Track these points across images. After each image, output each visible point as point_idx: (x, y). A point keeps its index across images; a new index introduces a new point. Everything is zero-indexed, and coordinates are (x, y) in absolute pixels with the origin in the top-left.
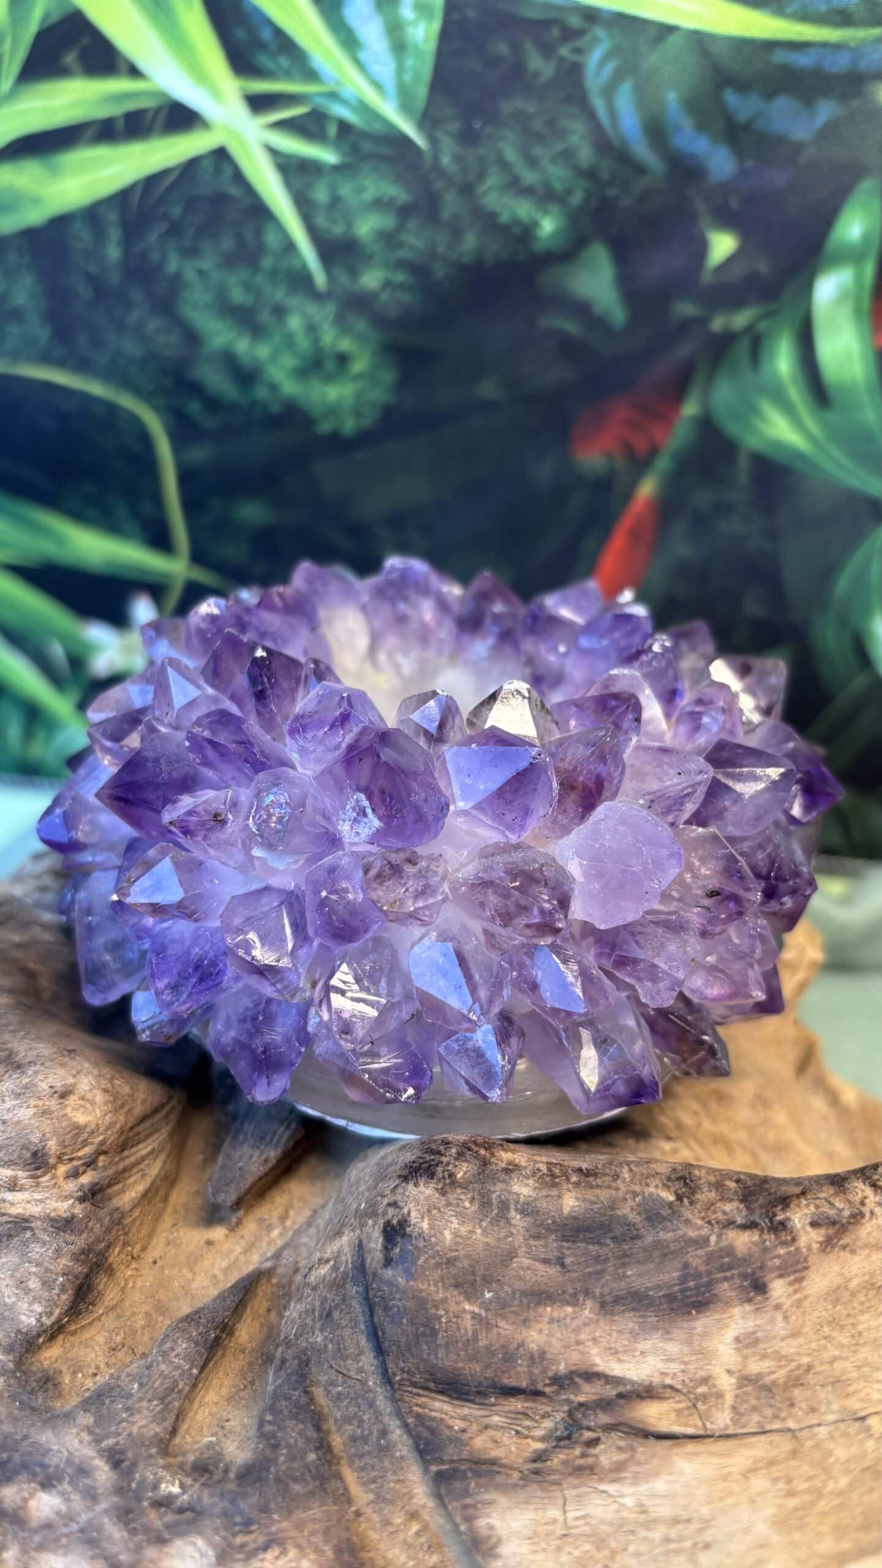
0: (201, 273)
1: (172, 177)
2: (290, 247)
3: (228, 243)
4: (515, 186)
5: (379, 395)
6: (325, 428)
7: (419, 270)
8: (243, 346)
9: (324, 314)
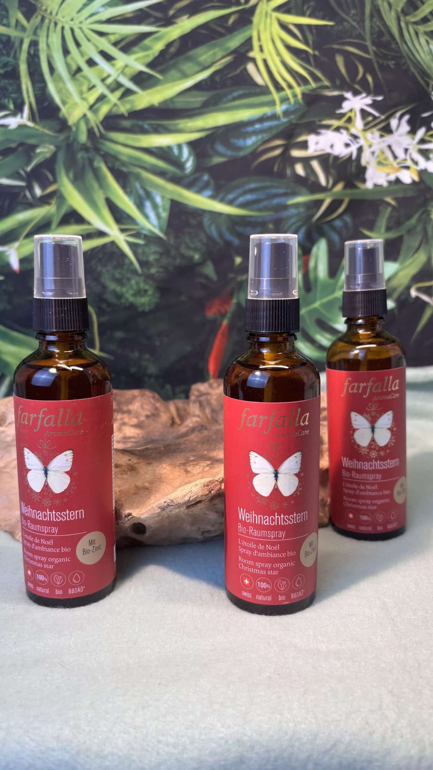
0: (107, 271)
1: (99, 248)
2: (131, 263)
3: (115, 263)
4: (189, 248)
5: (155, 300)
6: (140, 309)
7: (165, 268)
8: (118, 289)
9: (141, 280)
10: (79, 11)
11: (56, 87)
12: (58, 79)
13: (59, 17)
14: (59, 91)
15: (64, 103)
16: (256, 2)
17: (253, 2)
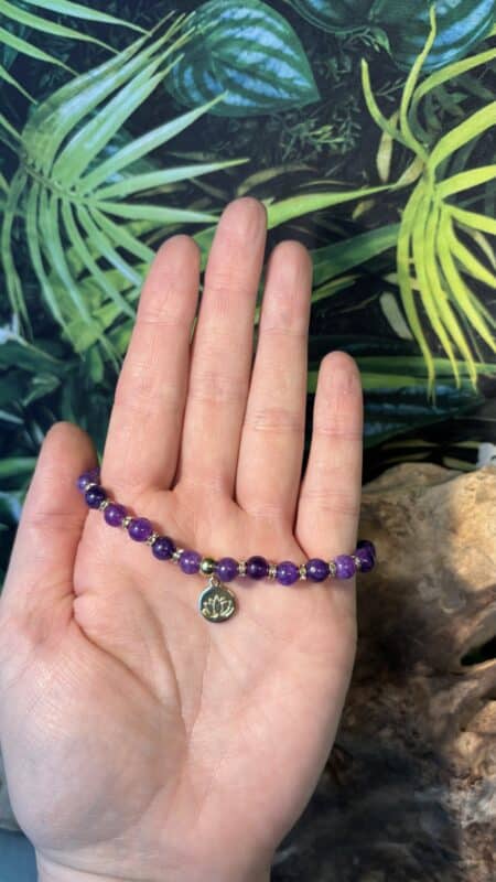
10: (83, 175)
11: (55, 292)
12: (56, 282)
13: (54, 179)
14: (59, 300)
15: (67, 319)
16: (413, 179)
17: (407, 178)
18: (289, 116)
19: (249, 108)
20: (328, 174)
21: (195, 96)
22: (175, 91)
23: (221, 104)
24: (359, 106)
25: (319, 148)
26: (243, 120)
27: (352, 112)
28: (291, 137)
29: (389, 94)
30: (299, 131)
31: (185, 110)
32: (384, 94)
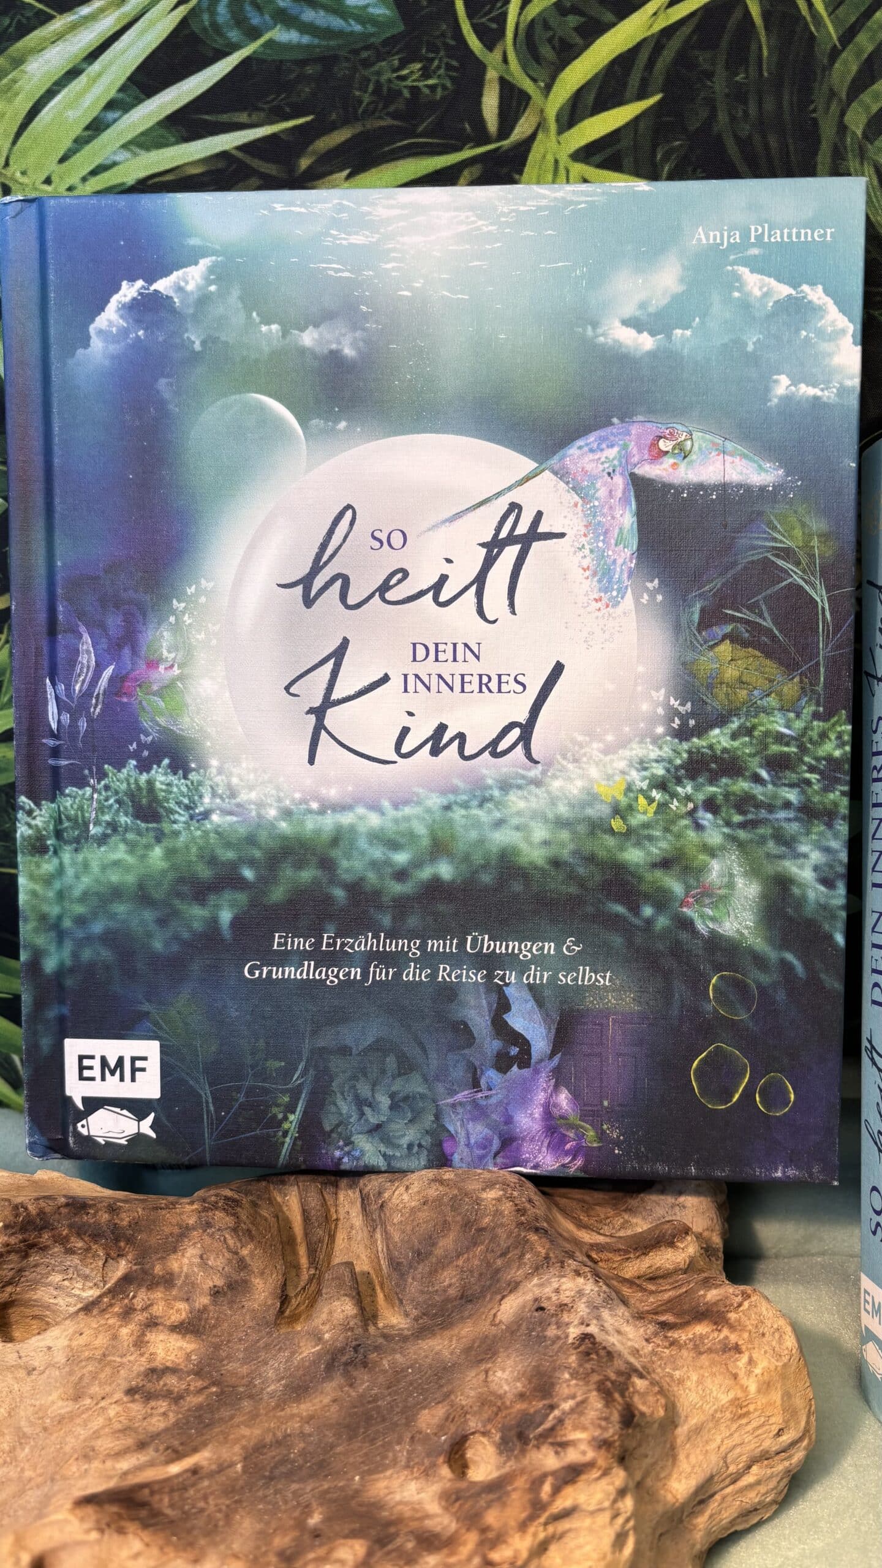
16: (529, 132)
17: (522, 129)
18: (365, 54)
19: (308, 46)
20: (420, 129)
21: (234, 35)
22: (205, 29)
23: (270, 43)
24: (453, 38)
25: (406, 93)
26: (303, 63)
27: (446, 45)
28: (369, 80)
29: (492, 20)
30: (379, 73)
31: (220, 55)
32: (484, 20)
